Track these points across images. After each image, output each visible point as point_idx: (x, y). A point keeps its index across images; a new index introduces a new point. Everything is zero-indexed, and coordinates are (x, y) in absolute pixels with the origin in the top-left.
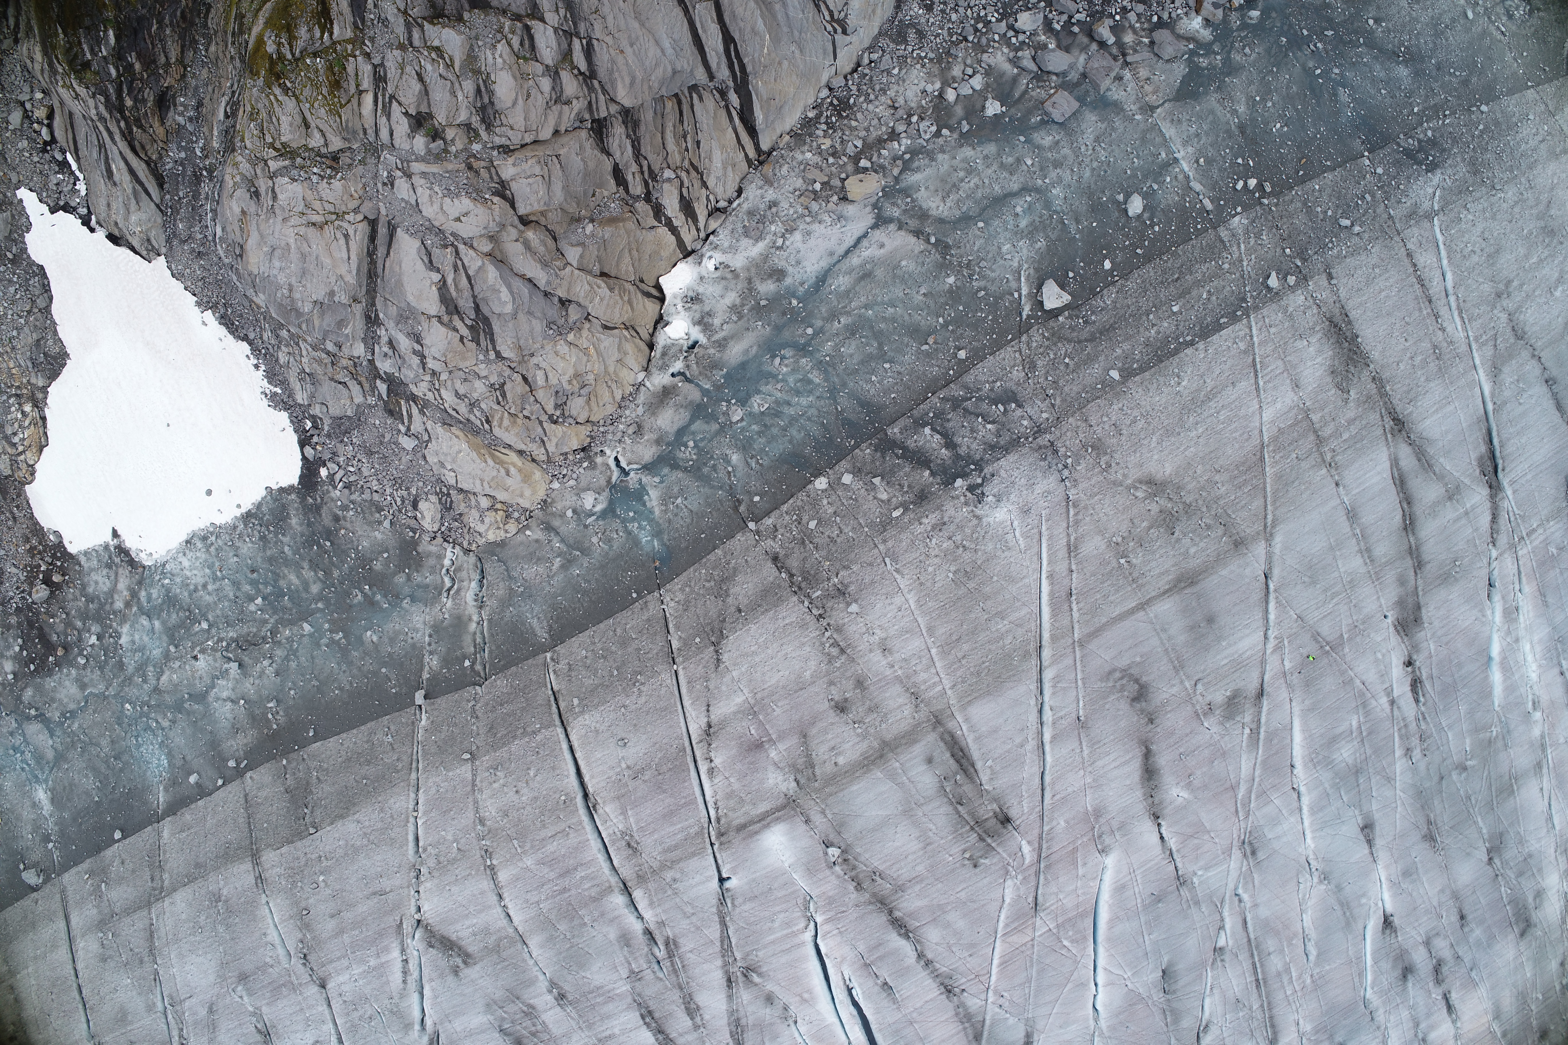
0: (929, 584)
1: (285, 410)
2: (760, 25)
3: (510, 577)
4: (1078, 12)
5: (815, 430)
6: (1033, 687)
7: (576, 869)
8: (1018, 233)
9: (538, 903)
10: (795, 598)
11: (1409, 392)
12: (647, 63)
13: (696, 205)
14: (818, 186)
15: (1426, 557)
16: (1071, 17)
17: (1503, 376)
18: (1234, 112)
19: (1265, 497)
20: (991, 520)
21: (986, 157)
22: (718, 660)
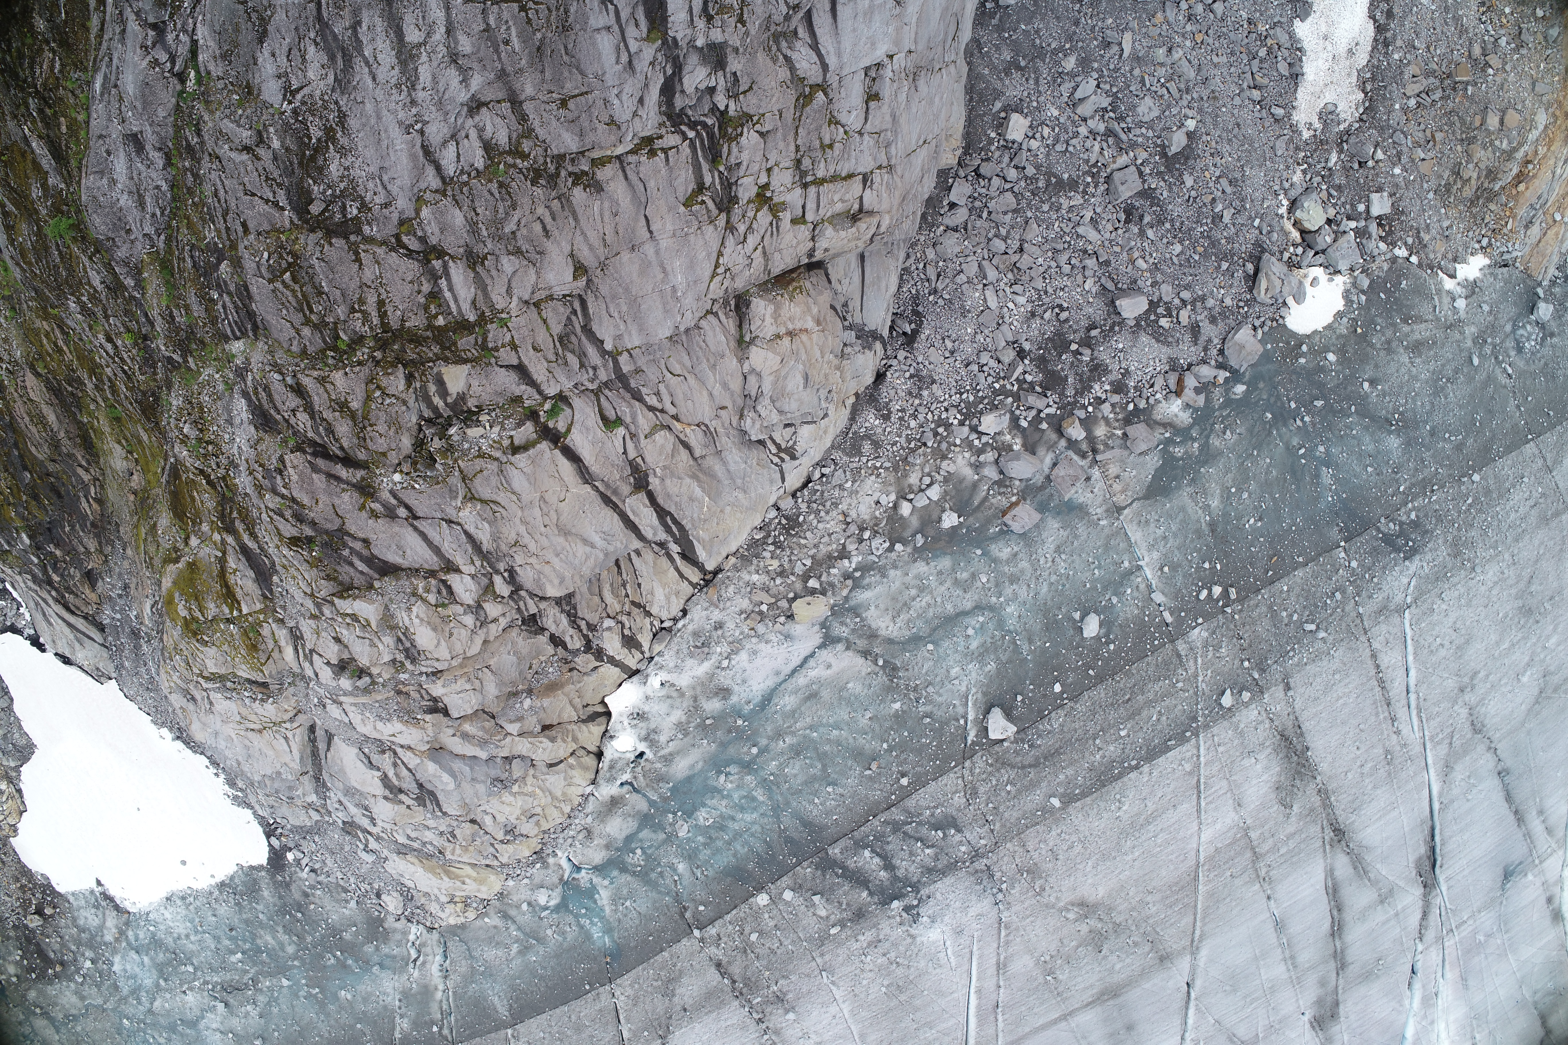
0: (862, 996)
1: (248, 809)
2: (698, 492)
3: (472, 957)
4: (1048, 406)
5: (759, 846)
8: (969, 656)
10: (736, 1003)
11: (1353, 801)
12: (577, 562)
13: (639, 637)
14: (764, 608)
15: (1349, 959)
16: (1040, 411)
17: (1454, 774)
18: (1207, 508)
19: (1195, 914)
20: (925, 939)
21: (940, 573)
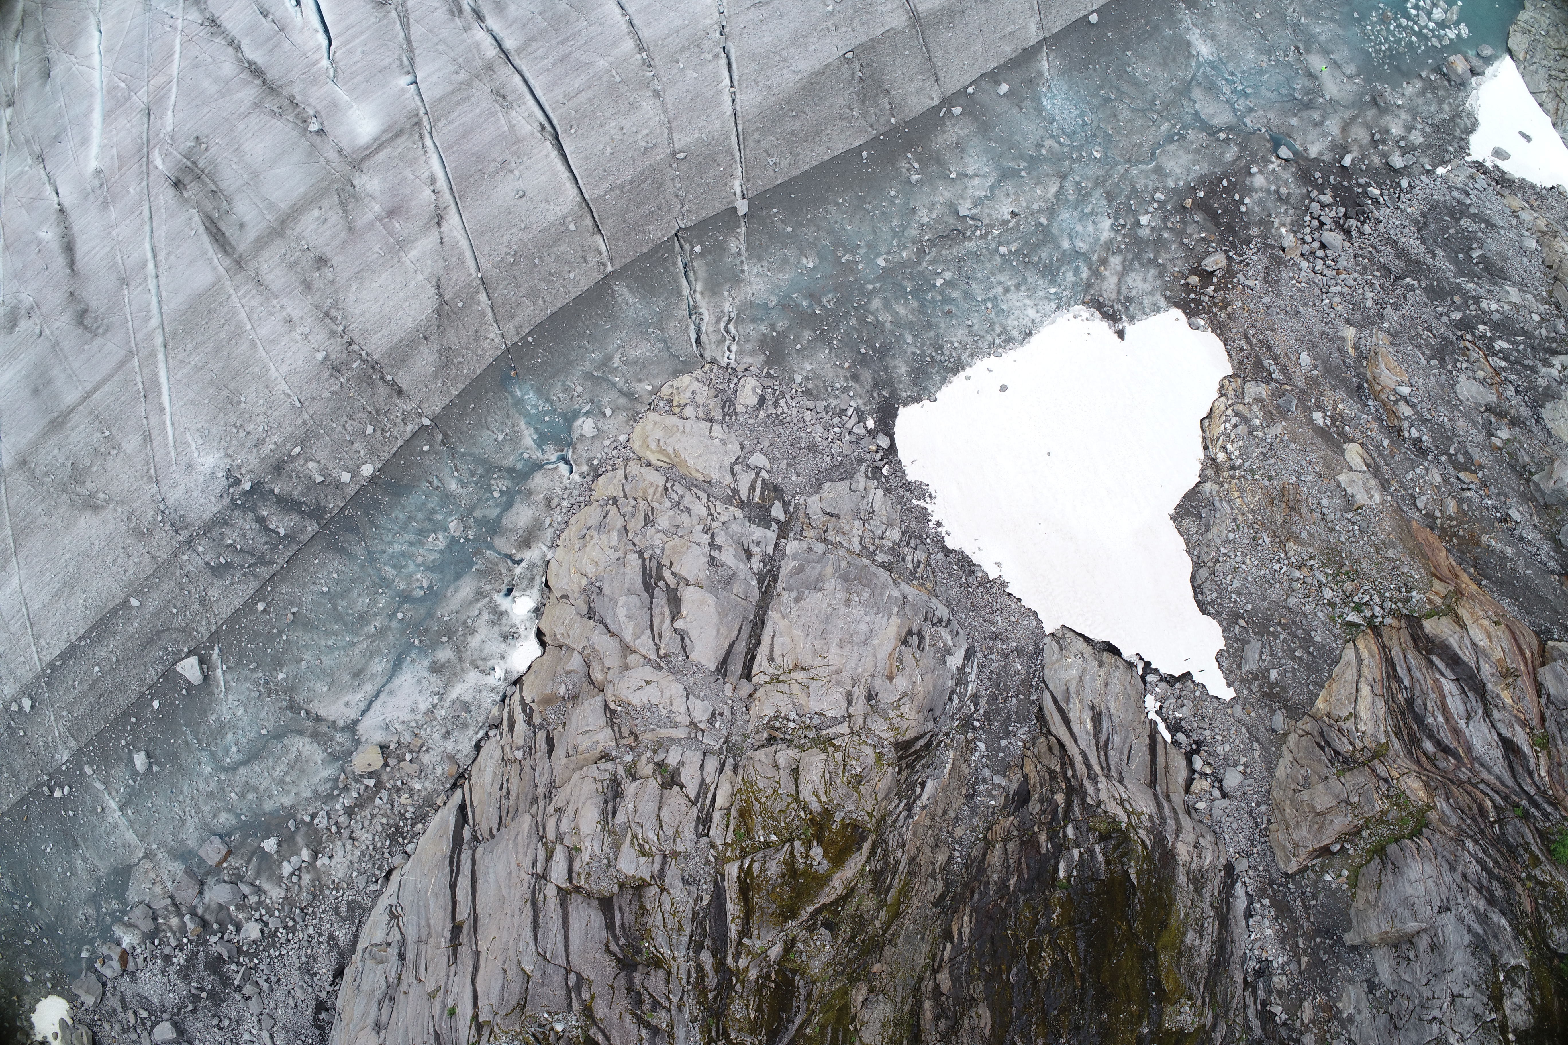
0: (261, 389)
1: (909, 483)
4: (215, 944)
6: (165, 308)
7: (554, 65)
9: (590, 25)
10: (376, 357)
13: (508, 729)
14: (408, 757)
20: (217, 455)
22: (438, 288)
